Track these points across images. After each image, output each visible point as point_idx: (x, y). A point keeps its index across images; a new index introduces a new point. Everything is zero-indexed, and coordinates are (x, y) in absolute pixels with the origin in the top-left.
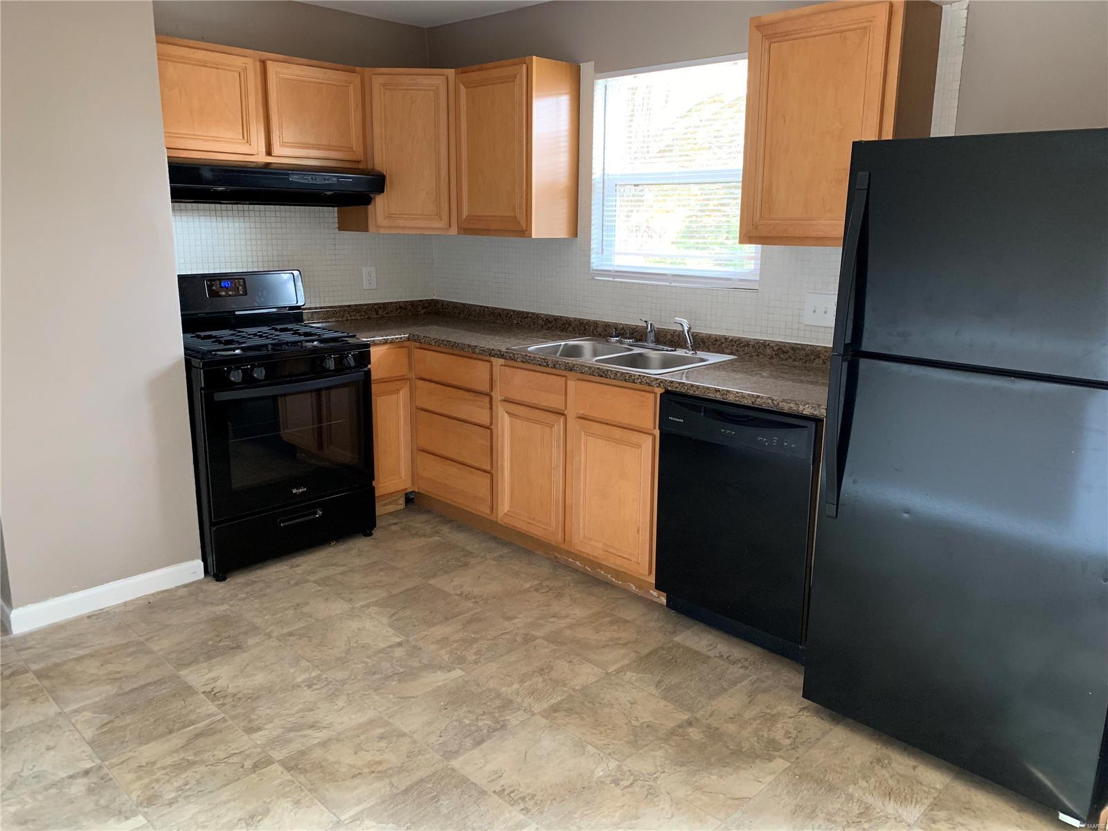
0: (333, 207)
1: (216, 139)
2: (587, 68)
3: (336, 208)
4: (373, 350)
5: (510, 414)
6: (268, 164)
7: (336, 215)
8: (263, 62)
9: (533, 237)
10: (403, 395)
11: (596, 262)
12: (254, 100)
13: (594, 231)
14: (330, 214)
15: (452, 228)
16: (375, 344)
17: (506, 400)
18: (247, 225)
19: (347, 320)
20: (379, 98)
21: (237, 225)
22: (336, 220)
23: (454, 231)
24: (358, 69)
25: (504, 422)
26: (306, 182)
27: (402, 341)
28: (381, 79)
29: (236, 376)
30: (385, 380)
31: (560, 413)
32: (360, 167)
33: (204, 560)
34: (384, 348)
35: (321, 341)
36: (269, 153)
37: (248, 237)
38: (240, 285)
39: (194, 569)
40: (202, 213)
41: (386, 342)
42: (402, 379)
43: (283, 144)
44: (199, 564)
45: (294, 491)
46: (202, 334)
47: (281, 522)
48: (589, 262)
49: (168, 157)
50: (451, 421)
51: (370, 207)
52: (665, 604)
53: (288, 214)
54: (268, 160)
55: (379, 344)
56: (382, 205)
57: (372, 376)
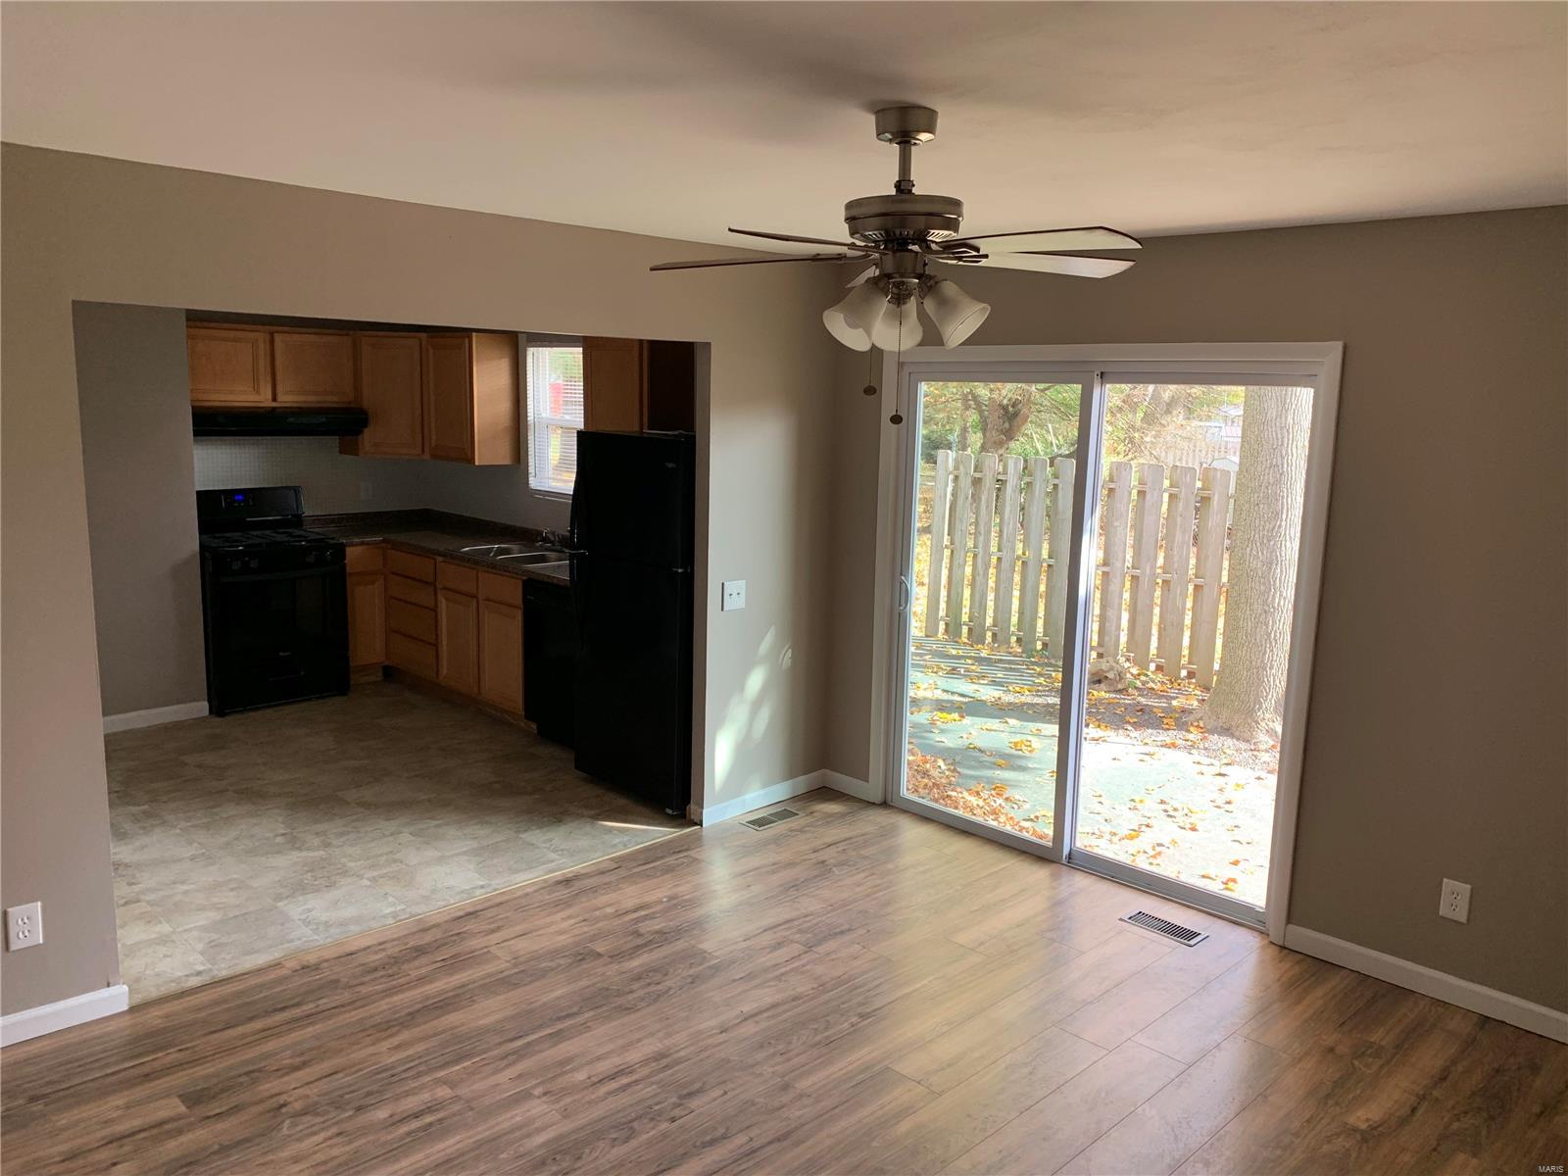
0: (335, 436)
1: (233, 392)
3: (337, 437)
4: (349, 550)
5: (446, 599)
6: (274, 408)
7: (338, 442)
8: (272, 334)
9: (477, 463)
10: (379, 584)
11: (534, 483)
12: (263, 363)
13: (530, 460)
14: (333, 441)
15: (424, 455)
16: (352, 545)
17: (445, 588)
19: (344, 525)
22: (337, 446)
23: (427, 456)
24: (351, 332)
25: (443, 604)
26: (300, 422)
27: (376, 543)
28: (371, 340)
29: (236, 566)
30: (362, 573)
31: (474, 597)
32: (351, 406)
33: (209, 702)
34: (360, 549)
35: (308, 541)
36: (274, 399)
39: (202, 708)
41: (362, 544)
42: (379, 573)
43: (286, 393)
44: (205, 704)
45: (281, 654)
46: (217, 535)
48: (528, 483)
49: (193, 407)
50: (412, 606)
51: (360, 437)
52: (536, 732)
53: (296, 442)
54: (274, 404)
55: (357, 545)
56: (368, 437)
57: (348, 569)
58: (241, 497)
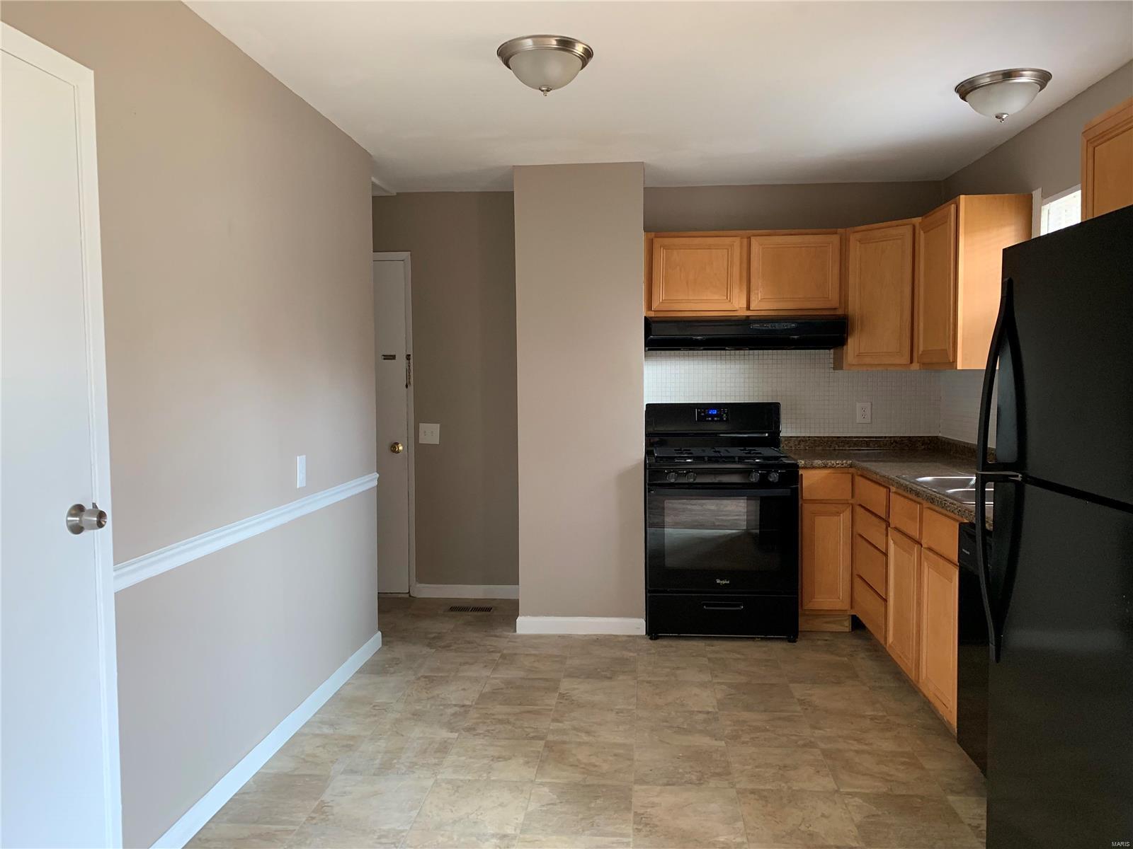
0: (829, 349)
1: (707, 301)
2: (1037, 194)
3: (832, 351)
7: (832, 356)
8: (749, 238)
9: (959, 367)
10: (845, 517)
14: (826, 356)
15: (913, 364)
16: (812, 467)
18: (747, 366)
19: (835, 450)
20: (855, 251)
21: (737, 366)
22: (832, 361)
23: (915, 366)
24: (840, 230)
25: (892, 548)
26: (767, 328)
27: (844, 467)
28: (858, 236)
29: (672, 478)
30: (824, 502)
31: (918, 543)
32: (838, 313)
34: (825, 472)
36: (748, 307)
37: (747, 375)
38: (724, 413)
39: (637, 625)
40: (710, 358)
41: (825, 467)
42: (845, 503)
43: (763, 300)
44: (644, 623)
45: (718, 581)
47: (704, 604)
50: (869, 547)
51: (845, 347)
53: (784, 357)
54: (748, 313)
55: (819, 468)
56: (853, 345)
57: (806, 494)
58: (715, 412)
